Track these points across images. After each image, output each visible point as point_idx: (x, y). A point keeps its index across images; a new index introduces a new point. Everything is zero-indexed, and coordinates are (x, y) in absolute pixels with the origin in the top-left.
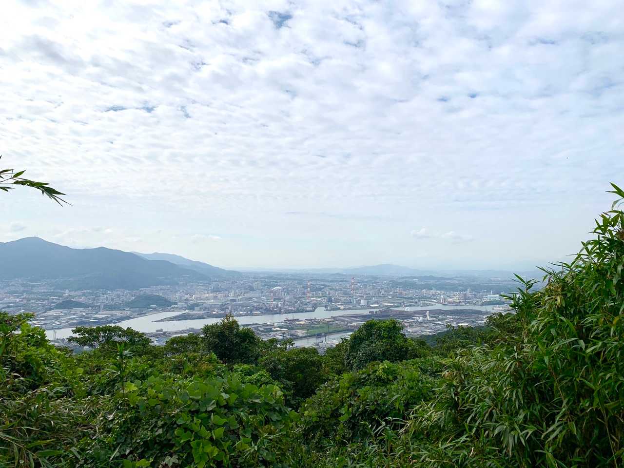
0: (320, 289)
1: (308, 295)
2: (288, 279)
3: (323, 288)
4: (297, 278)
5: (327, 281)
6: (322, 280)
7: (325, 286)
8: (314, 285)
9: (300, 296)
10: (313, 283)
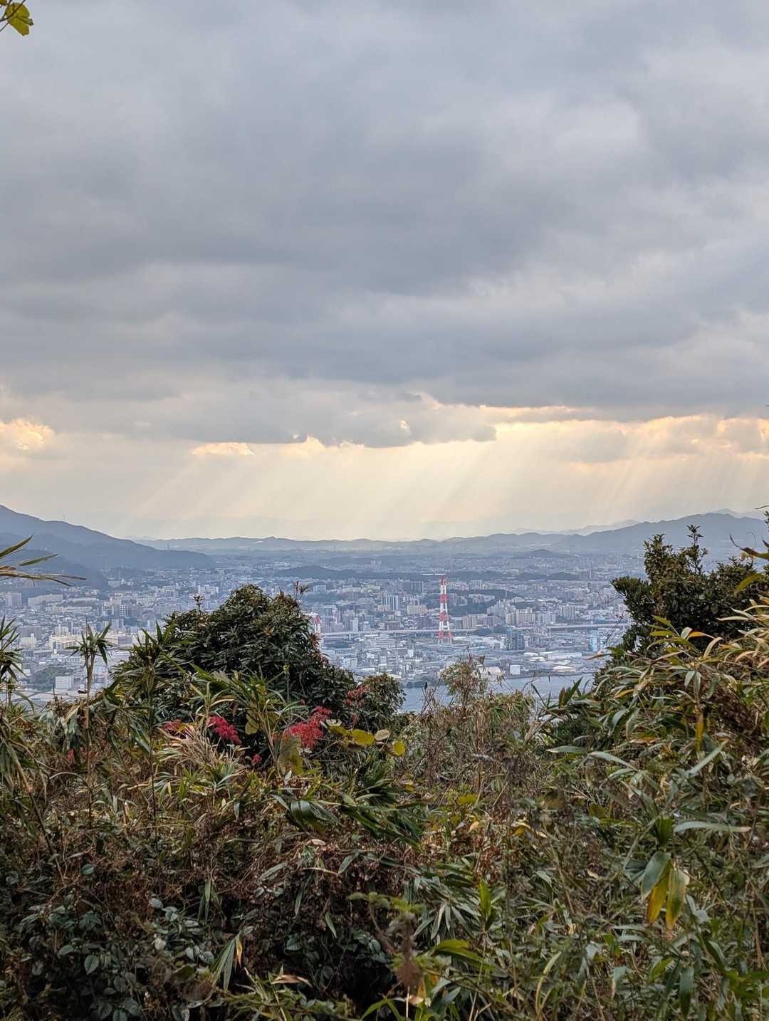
0: (482, 608)
1: (442, 627)
2: (369, 575)
3: (492, 603)
4: (401, 570)
5: (504, 577)
6: (488, 576)
7: (500, 595)
8: (459, 593)
9: (414, 630)
10: (459, 584)
